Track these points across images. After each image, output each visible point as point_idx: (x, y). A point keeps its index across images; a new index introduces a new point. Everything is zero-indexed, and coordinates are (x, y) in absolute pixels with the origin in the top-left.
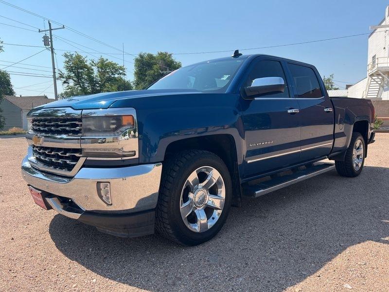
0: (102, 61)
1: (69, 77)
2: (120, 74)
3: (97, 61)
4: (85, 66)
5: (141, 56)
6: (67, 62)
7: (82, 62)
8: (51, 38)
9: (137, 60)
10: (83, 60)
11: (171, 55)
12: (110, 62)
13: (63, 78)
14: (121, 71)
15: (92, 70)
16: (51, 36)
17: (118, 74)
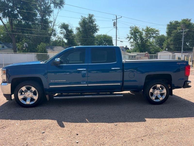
0: (147, 28)
1: (131, 38)
2: (157, 34)
3: (145, 28)
4: (139, 32)
5: (171, 23)
6: (131, 31)
7: (137, 30)
8: (116, 23)
9: (168, 25)
10: (138, 29)
11: (190, 20)
12: (151, 29)
13: (129, 38)
14: (157, 33)
15: (143, 33)
16: (116, 22)
17: (155, 34)
